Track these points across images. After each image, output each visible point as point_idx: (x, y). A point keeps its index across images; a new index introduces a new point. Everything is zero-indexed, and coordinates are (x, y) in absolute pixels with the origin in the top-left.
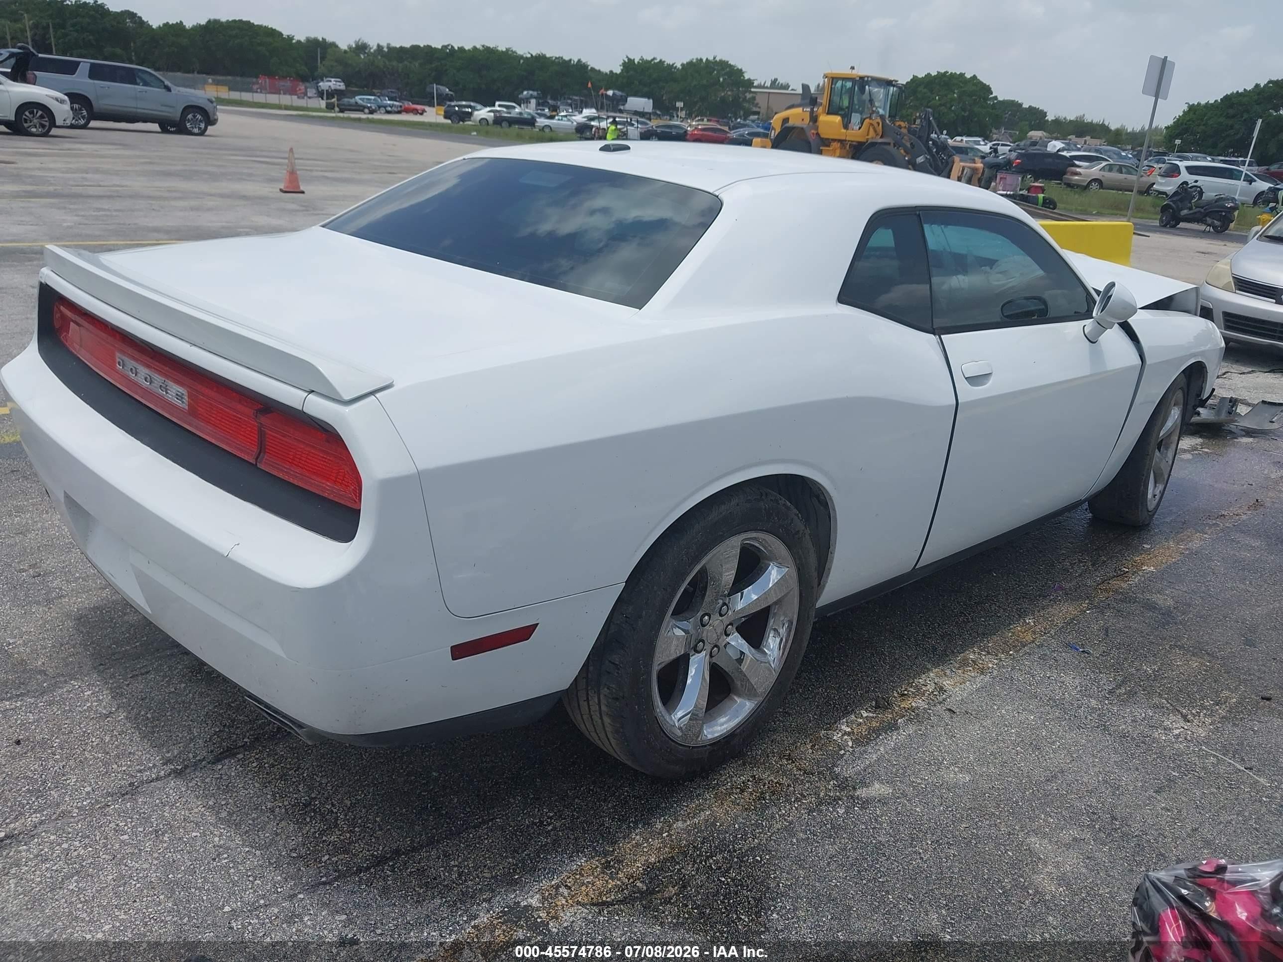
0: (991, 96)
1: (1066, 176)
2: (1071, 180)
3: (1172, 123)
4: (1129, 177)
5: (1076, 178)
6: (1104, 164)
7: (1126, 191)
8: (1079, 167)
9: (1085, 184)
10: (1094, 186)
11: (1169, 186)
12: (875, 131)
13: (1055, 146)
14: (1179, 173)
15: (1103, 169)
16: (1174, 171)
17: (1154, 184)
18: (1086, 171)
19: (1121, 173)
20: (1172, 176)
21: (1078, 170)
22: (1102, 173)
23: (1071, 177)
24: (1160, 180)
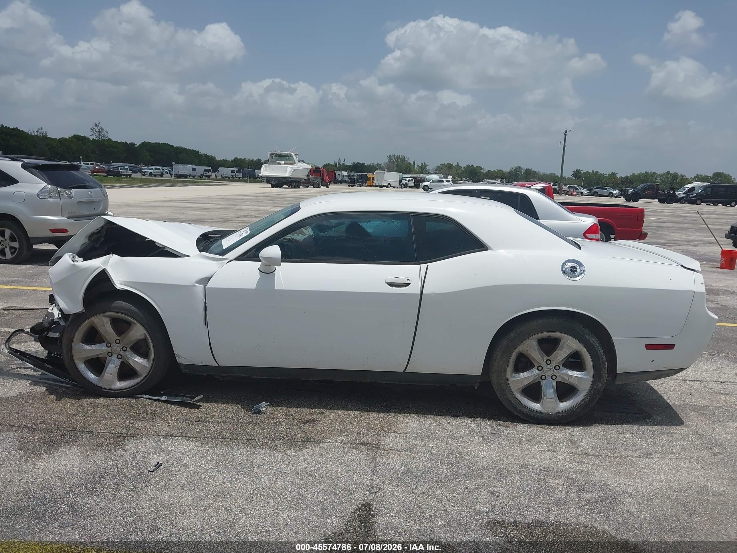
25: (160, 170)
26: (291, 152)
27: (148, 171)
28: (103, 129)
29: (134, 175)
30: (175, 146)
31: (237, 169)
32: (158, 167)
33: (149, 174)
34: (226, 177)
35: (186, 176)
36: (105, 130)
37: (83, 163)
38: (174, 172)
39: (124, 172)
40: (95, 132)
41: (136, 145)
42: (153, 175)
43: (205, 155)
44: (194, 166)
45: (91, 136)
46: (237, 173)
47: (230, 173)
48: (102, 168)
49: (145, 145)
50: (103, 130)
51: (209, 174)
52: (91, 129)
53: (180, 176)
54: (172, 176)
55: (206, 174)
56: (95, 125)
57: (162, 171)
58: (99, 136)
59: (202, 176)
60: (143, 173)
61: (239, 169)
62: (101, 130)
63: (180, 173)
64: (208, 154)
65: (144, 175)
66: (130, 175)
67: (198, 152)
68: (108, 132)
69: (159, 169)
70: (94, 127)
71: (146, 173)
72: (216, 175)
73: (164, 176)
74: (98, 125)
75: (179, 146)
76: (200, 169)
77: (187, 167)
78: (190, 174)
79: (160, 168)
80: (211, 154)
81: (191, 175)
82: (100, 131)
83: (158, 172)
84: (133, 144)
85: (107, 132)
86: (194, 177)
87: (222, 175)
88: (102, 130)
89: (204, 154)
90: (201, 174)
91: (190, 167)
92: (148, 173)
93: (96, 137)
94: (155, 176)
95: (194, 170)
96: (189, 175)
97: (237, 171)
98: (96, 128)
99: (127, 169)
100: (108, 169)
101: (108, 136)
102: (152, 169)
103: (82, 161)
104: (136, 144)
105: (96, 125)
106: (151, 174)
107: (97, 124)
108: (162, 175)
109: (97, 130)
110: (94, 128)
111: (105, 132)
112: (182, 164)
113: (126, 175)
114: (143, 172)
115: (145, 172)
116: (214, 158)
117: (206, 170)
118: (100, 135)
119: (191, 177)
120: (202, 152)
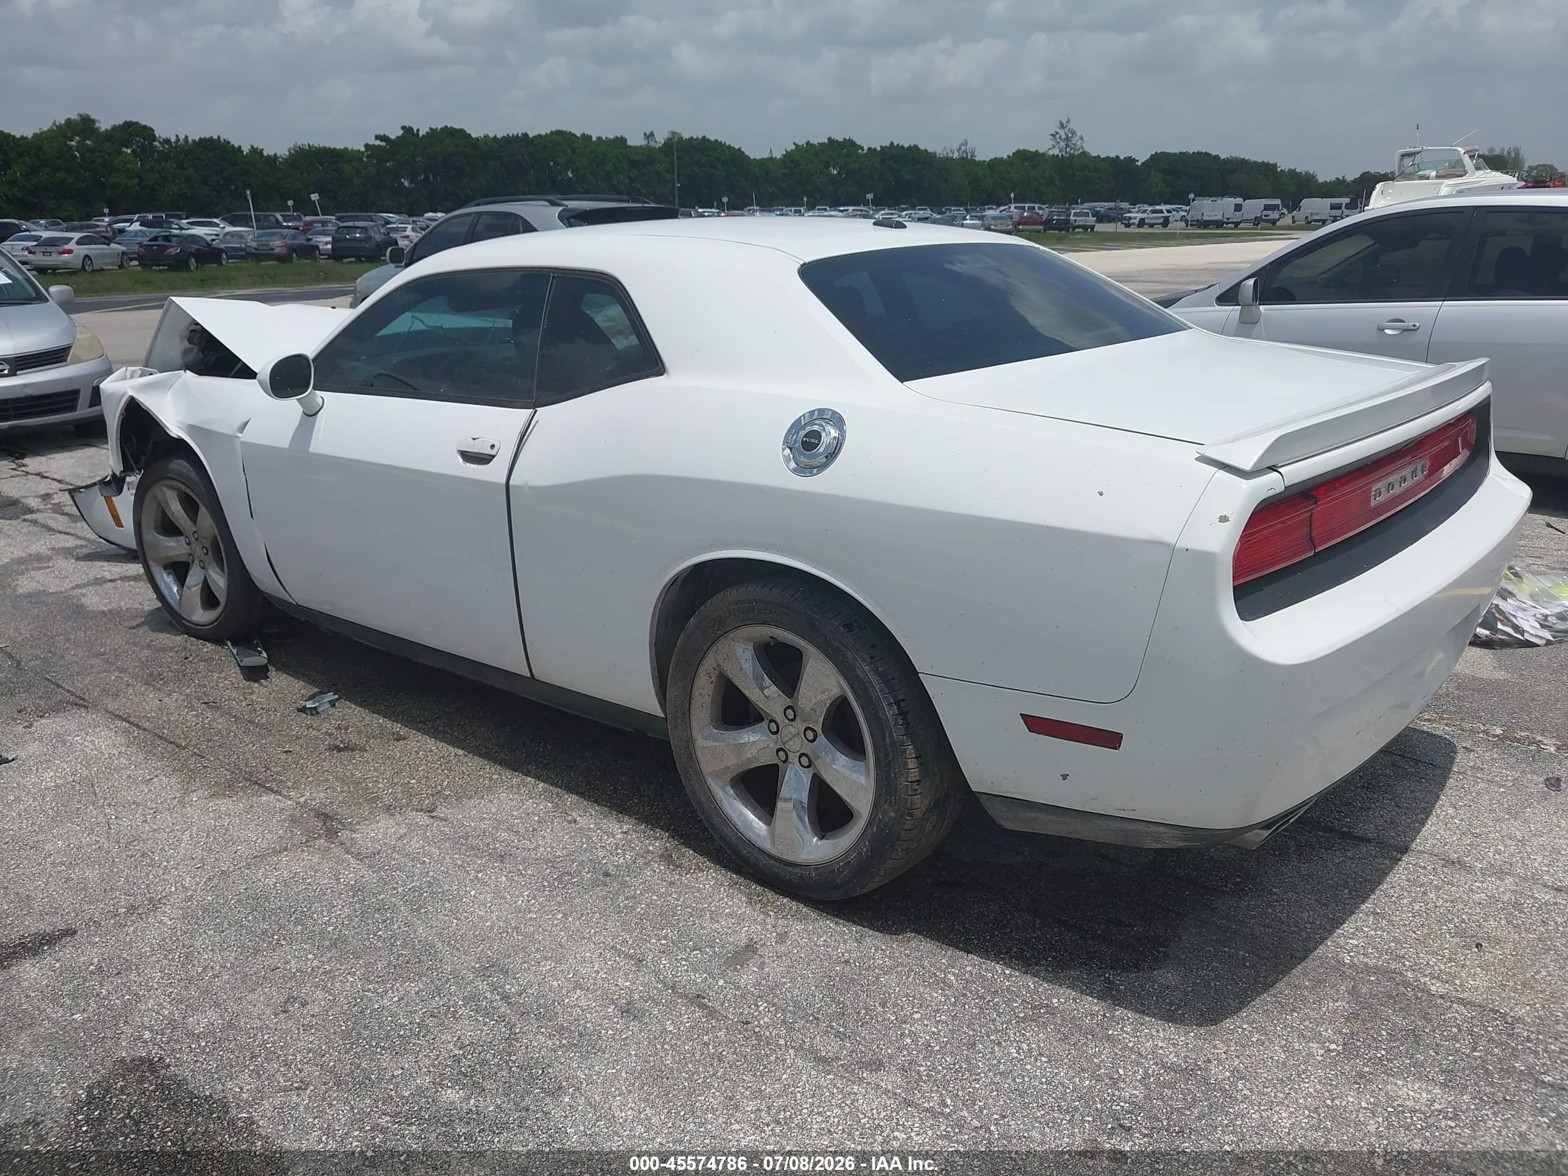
25: (1163, 212)
26: (1455, 146)
27: (1136, 215)
28: (1074, 133)
29: (1100, 228)
30: (1222, 158)
31: (1347, 200)
32: (1157, 207)
33: (1137, 224)
34: (1316, 221)
35: (1219, 224)
36: (1079, 134)
37: (1015, 208)
38: (1195, 215)
39: (1081, 220)
40: (1058, 140)
41: (1138, 161)
42: (1147, 224)
43: (1293, 173)
44: (1239, 200)
45: (1051, 149)
46: (1346, 208)
47: (1328, 211)
48: (1035, 216)
49: (1158, 159)
50: (1074, 135)
51: (1274, 215)
52: (1052, 135)
53: (1205, 224)
54: (1187, 226)
55: (1268, 216)
56: (1059, 125)
57: (1166, 214)
58: (1066, 148)
59: (1257, 221)
60: (1127, 222)
61: (1352, 200)
62: (1070, 135)
63: (1206, 218)
64: (1298, 170)
65: (1128, 226)
66: (1093, 227)
67: (1275, 166)
68: (1084, 139)
69: (1161, 211)
70: (1058, 131)
71: (1132, 221)
72: (1293, 217)
73: (1169, 225)
74: (1065, 125)
75: (1233, 156)
76: (1254, 207)
77: (1223, 202)
78: (1228, 219)
79: (1164, 207)
80: (1306, 170)
81: (1230, 220)
82: (1067, 137)
83: (1158, 218)
84: (1130, 160)
85: (1082, 138)
86: (1237, 224)
87: (1307, 217)
88: (1072, 134)
89: (1290, 170)
90: (1256, 218)
91: (1230, 202)
92: (1137, 221)
93: (1060, 151)
94: (1152, 226)
95: (1238, 208)
96: (1225, 220)
97: (1346, 204)
98: (1062, 133)
99: (1087, 215)
100: (1049, 216)
101: (1084, 146)
102: (1145, 211)
103: (1014, 203)
104: (1136, 159)
105: (1062, 126)
106: (1142, 223)
107: (1064, 123)
108: (1166, 223)
109: (1063, 136)
110: (1057, 133)
111: (1078, 138)
112: (1211, 196)
113: (1085, 228)
114: (1125, 220)
115: (1130, 218)
116: (1314, 177)
117: (1267, 208)
118: (1067, 146)
119: (1229, 225)
120: (1284, 165)
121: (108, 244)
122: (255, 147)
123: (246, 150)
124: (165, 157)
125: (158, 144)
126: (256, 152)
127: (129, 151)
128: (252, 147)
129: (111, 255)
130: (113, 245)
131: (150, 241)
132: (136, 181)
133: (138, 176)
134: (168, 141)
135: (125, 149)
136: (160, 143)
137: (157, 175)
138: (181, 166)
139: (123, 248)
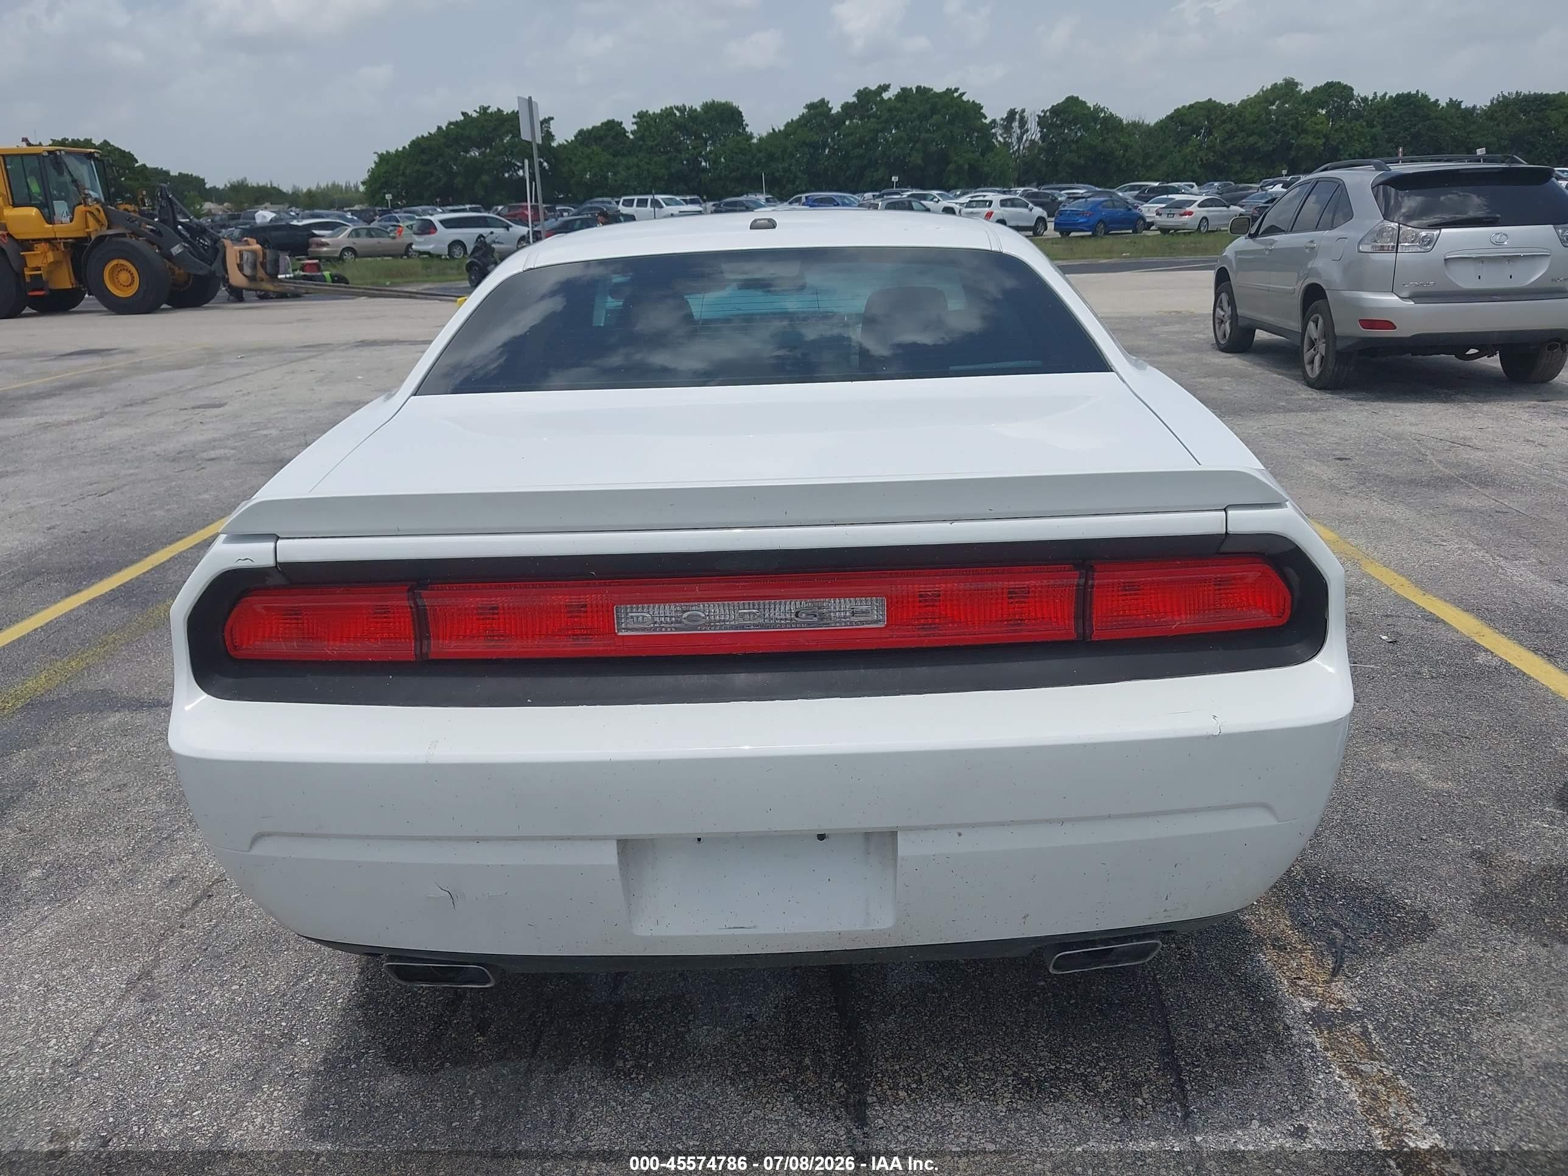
0: (137, 165)
1: (310, 249)
2: (319, 252)
3: (367, 177)
4: (381, 240)
5: (325, 249)
6: (349, 230)
7: (385, 256)
8: (323, 236)
9: (337, 255)
10: (348, 256)
11: (430, 244)
12: (98, 221)
13: (265, 217)
14: (435, 229)
15: (350, 235)
16: (428, 228)
17: (410, 245)
18: (333, 241)
19: (372, 237)
20: (429, 233)
21: (323, 240)
22: (351, 240)
23: (317, 249)
24: (416, 238)
121: (1228, 207)
122: (1454, 99)
123: (1443, 103)
124: (1358, 115)
125: (1354, 103)
126: (1454, 105)
127: (1324, 112)
128: (1451, 100)
129: (1228, 217)
130: (1232, 208)
131: (1265, 203)
132: (1321, 141)
133: (1326, 136)
134: (1365, 99)
135: (1320, 111)
136: (1357, 101)
137: (1343, 135)
138: (1371, 125)
139: (1242, 210)
